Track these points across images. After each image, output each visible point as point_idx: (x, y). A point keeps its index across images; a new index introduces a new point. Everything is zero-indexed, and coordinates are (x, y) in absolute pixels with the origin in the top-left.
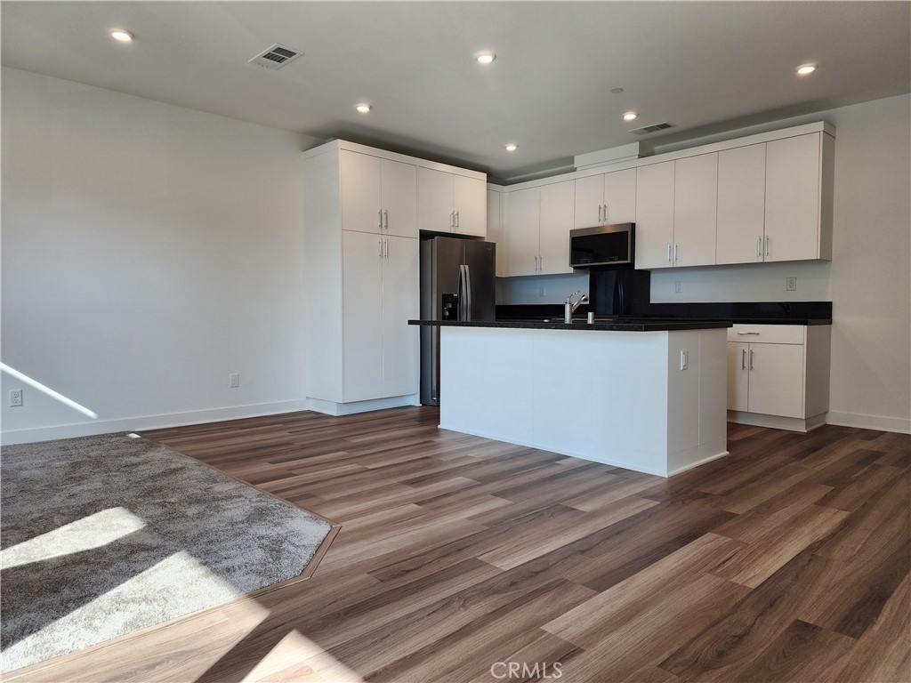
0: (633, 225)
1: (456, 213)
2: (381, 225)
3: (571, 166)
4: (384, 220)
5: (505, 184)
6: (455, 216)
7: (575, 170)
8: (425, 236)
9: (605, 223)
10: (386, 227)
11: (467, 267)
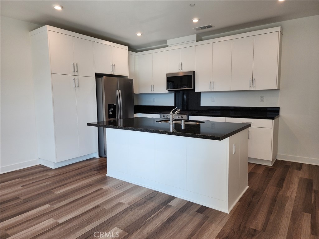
0: (194, 72)
1: (113, 65)
2: (74, 71)
3: (166, 44)
4: (76, 68)
5: (137, 52)
6: (113, 66)
7: (167, 46)
8: (98, 76)
9: (182, 71)
10: (77, 71)
11: (120, 90)
